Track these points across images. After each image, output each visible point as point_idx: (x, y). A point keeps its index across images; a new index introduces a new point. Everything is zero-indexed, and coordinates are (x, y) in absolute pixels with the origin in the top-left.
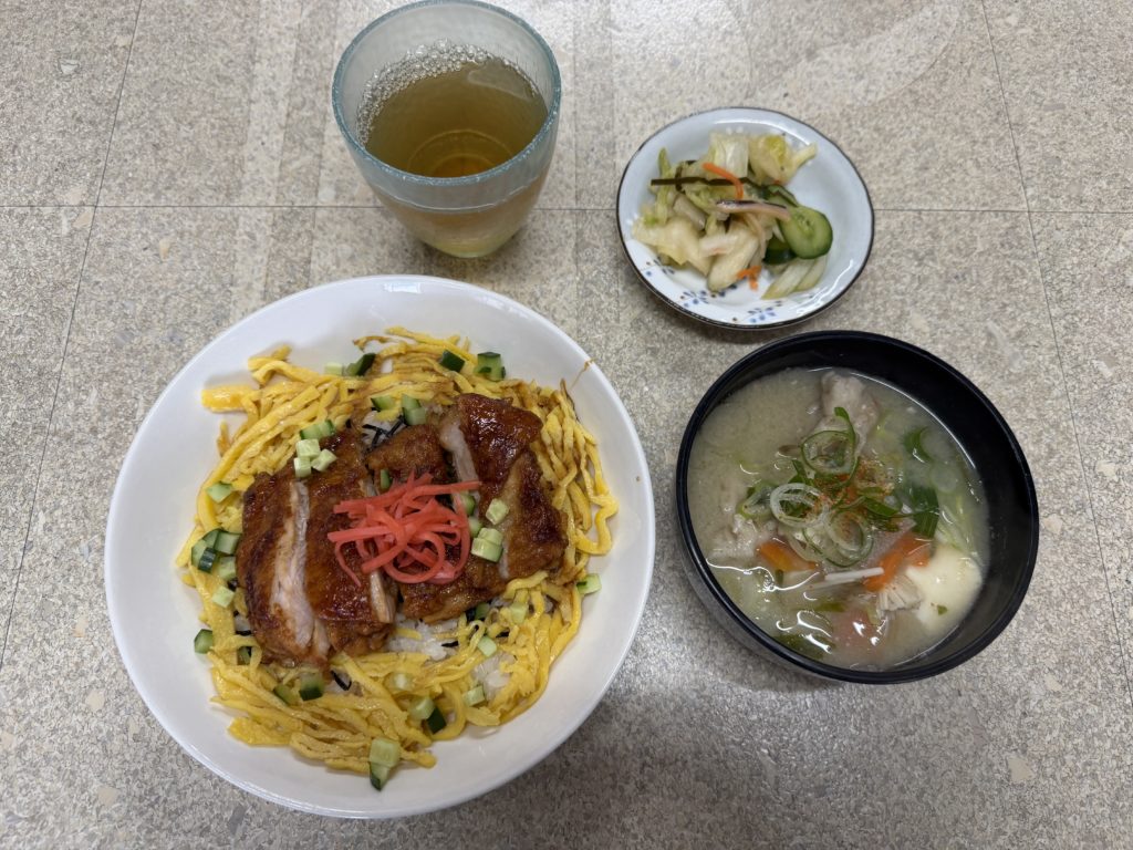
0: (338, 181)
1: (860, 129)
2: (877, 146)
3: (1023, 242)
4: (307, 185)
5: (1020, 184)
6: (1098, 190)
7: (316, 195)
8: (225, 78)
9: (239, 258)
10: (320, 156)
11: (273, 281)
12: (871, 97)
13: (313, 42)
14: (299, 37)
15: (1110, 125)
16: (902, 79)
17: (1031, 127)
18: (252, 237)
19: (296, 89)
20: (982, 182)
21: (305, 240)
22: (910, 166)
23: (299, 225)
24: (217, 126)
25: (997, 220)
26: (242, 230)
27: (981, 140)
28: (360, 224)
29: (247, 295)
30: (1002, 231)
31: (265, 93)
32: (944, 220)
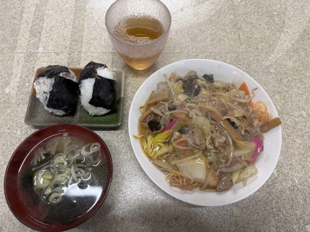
0: (44, 45)
1: (195, 30)
2: (200, 34)
3: (240, 60)
4: (35, 47)
5: (240, 44)
6: (262, 46)
7: (38, 50)
8: (14, 18)
9: (14, 67)
10: (40, 39)
11: (23, 74)
12: (199, 21)
13: (40, 8)
14: (37, 6)
15: (266, 28)
16: (208, 16)
17: (243, 29)
18: (18, 61)
19: (34, 20)
20: (229, 44)
21: (33, 62)
22: (209, 40)
23: (32, 58)
24: (11, 31)
25: (233, 54)
26: (15, 60)
27: (229, 33)
28: (50, 57)
29: (15, 78)
30: (234, 57)
31: (25, 22)
32: (218, 55)
